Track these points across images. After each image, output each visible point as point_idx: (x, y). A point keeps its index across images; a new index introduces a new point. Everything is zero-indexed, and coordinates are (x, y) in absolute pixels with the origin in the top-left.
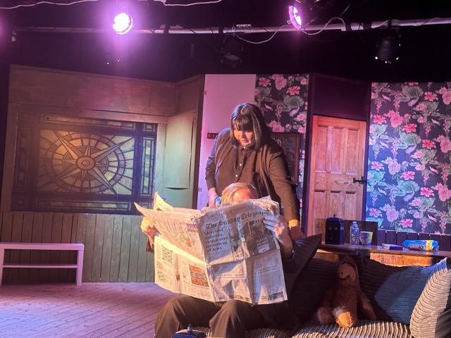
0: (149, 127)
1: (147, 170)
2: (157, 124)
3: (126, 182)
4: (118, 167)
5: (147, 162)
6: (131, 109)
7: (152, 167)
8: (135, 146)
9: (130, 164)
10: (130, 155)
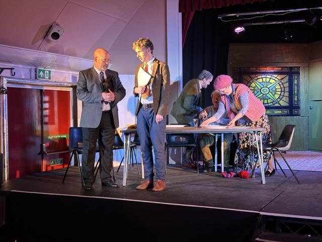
0: (296, 69)
1: (296, 92)
2: (300, 67)
3: (286, 99)
4: (281, 92)
5: (296, 88)
6: (286, 60)
7: (298, 90)
8: (289, 79)
9: (287, 89)
10: (287, 85)
